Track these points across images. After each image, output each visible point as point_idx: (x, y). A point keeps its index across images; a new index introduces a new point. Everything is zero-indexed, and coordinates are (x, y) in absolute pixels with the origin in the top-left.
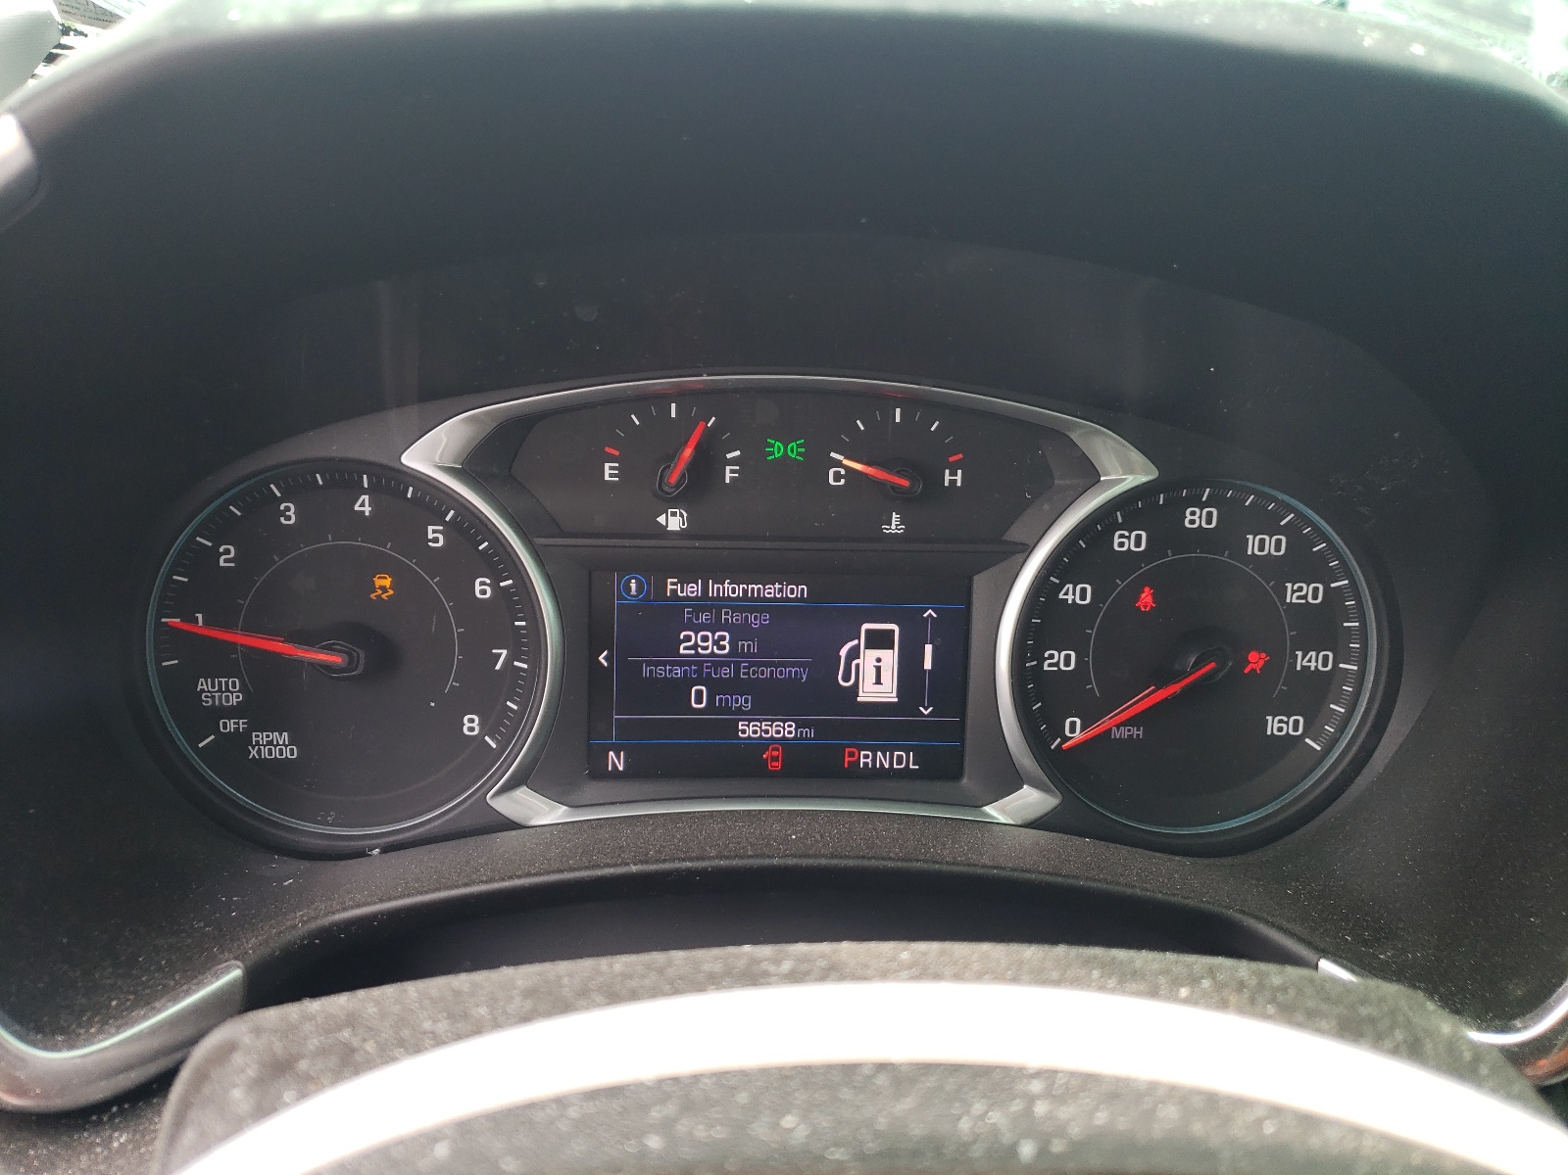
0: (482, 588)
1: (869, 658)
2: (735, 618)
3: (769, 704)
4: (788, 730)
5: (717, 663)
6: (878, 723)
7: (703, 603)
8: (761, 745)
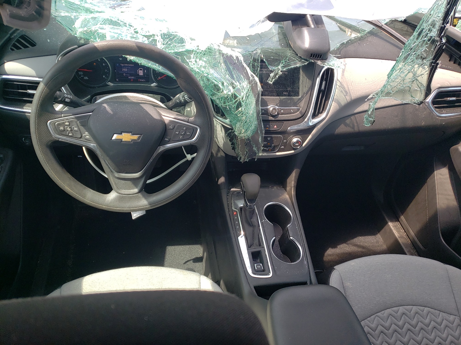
0: (104, 64)
1: (140, 71)
2: (127, 67)
3: (131, 75)
4: (133, 77)
5: (126, 71)
6: (141, 77)
7: (124, 66)
8: (131, 79)
